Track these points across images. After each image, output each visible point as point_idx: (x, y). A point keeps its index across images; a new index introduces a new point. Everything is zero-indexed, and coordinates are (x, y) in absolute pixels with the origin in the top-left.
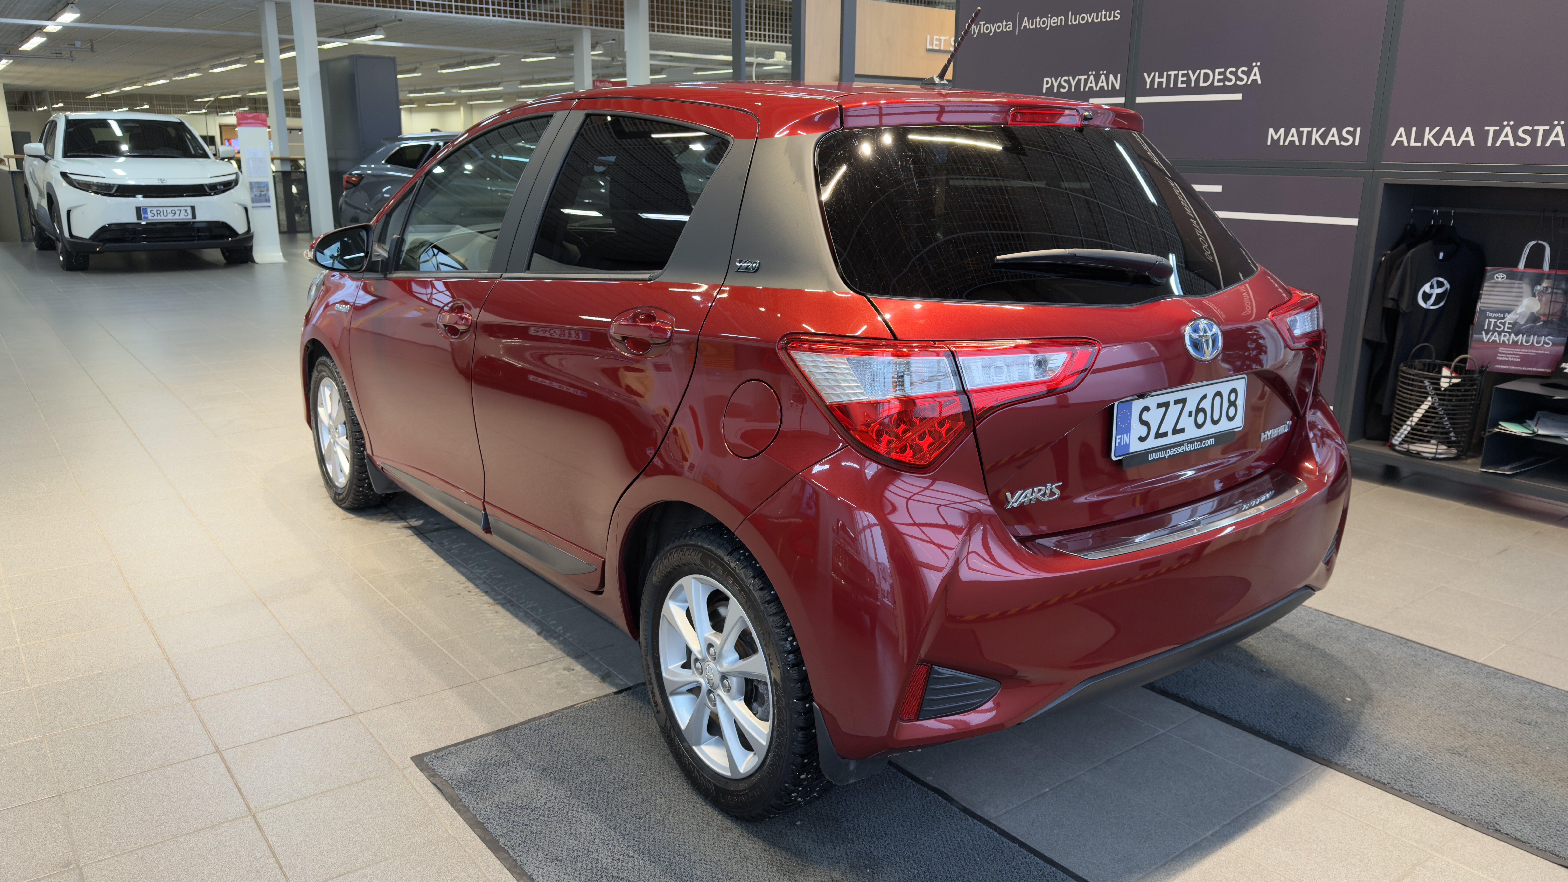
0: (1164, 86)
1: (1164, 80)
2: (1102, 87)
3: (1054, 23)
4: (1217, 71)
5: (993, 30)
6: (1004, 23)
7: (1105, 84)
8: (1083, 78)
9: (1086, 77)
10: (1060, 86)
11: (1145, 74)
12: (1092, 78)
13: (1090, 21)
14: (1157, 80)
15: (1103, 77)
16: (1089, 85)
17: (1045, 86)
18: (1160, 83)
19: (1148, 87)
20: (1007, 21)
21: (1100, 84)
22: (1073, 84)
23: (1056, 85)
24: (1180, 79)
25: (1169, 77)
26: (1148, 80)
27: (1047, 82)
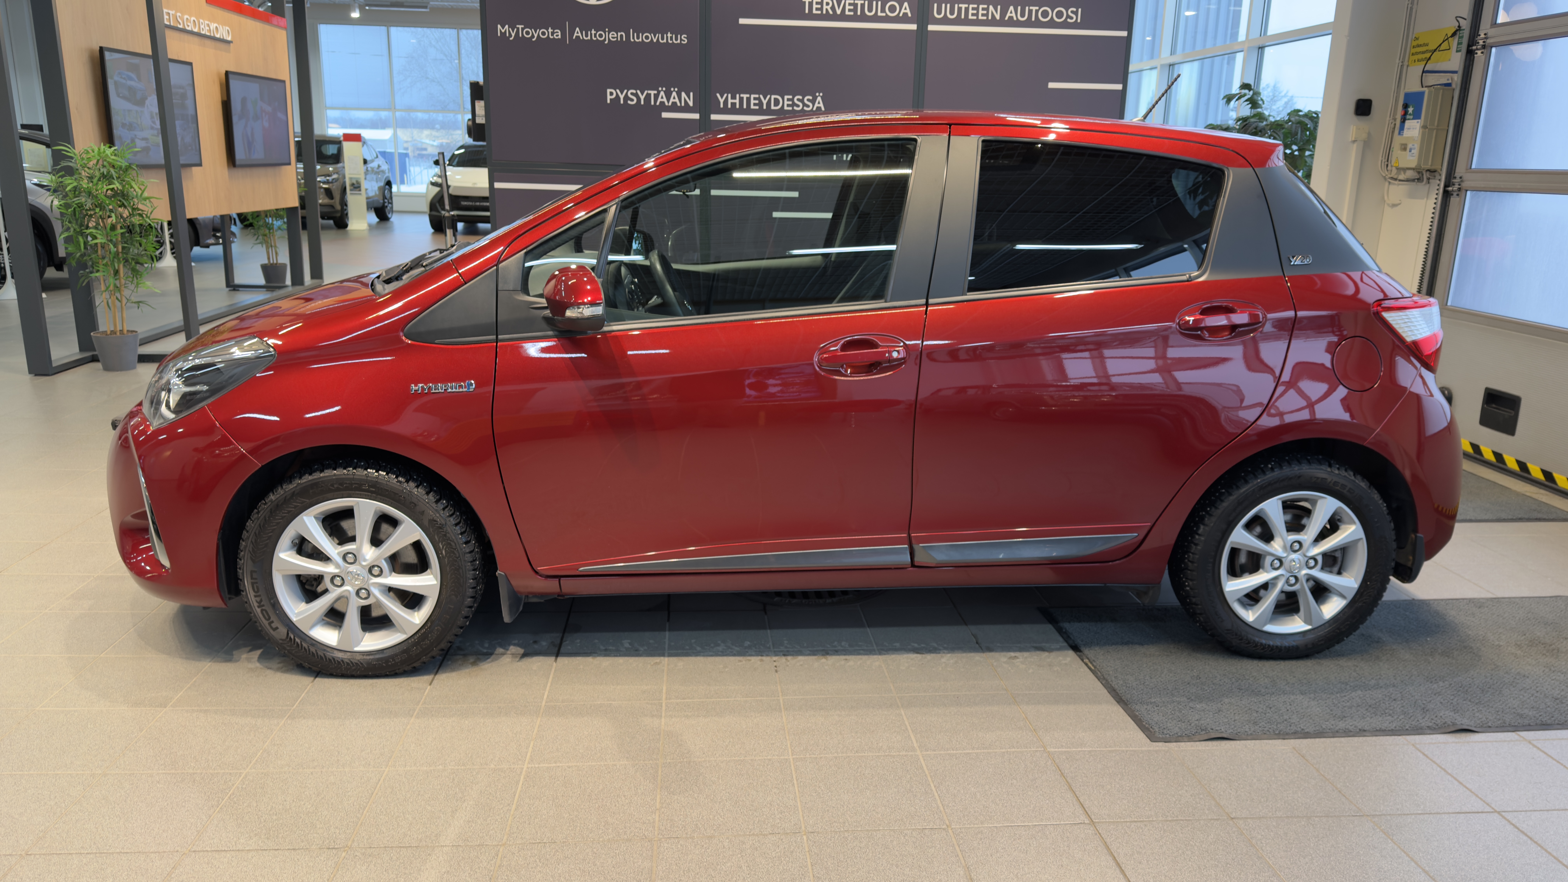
0: (738, 106)
1: (737, 101)
2: (674, 103)
3: (613, 38)
4: (786, 97)
5: (536, 36)
6: (550, 30)
7: (677, 100)
8: (653, 93)
9: (656, 92)
10: (626, 98)
11: (718, 95)
12: (662, 93)
13: (655, 40)
14: (730, 101)
15: (674, 94)
16: (660, 100)
17: (609, 97)
18: (733, 104)
19: (722, 106)
20: (553, 29)
21: (672, 100)
22: (642, 98)
23: (622, 97)
24: (753, 102)
25: (741, 99)
26: (722, 101)
27: (611, 94)
